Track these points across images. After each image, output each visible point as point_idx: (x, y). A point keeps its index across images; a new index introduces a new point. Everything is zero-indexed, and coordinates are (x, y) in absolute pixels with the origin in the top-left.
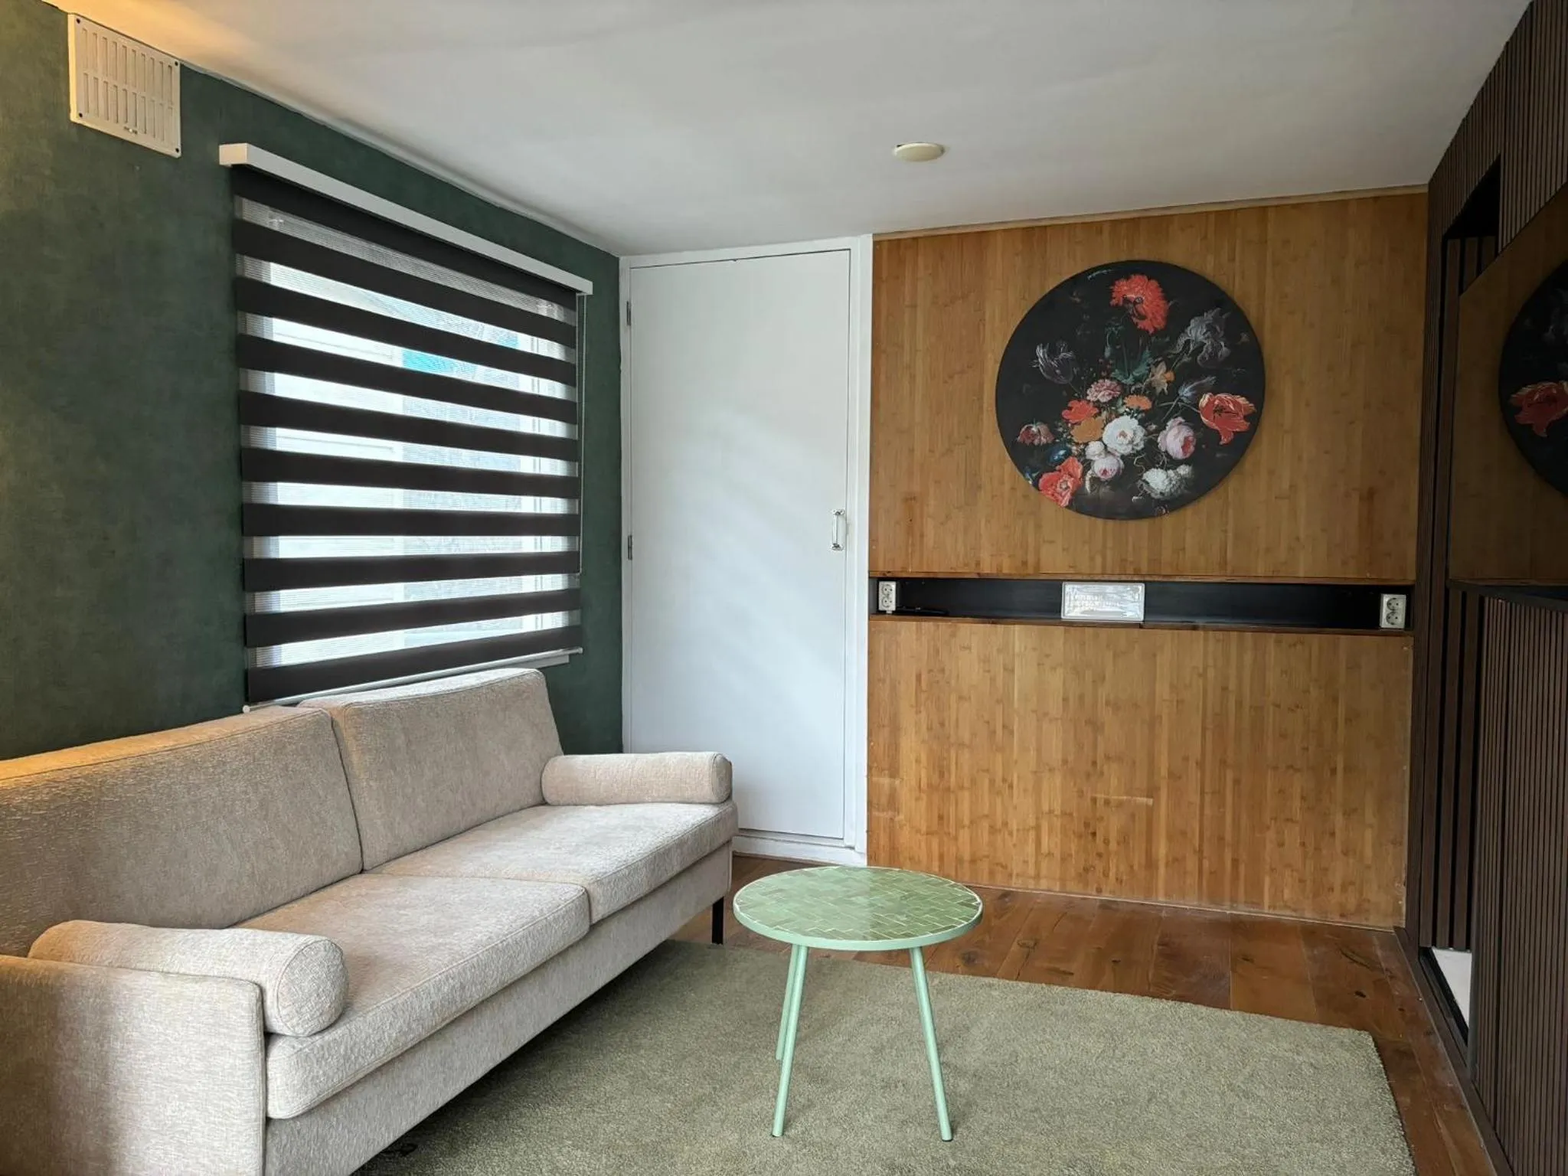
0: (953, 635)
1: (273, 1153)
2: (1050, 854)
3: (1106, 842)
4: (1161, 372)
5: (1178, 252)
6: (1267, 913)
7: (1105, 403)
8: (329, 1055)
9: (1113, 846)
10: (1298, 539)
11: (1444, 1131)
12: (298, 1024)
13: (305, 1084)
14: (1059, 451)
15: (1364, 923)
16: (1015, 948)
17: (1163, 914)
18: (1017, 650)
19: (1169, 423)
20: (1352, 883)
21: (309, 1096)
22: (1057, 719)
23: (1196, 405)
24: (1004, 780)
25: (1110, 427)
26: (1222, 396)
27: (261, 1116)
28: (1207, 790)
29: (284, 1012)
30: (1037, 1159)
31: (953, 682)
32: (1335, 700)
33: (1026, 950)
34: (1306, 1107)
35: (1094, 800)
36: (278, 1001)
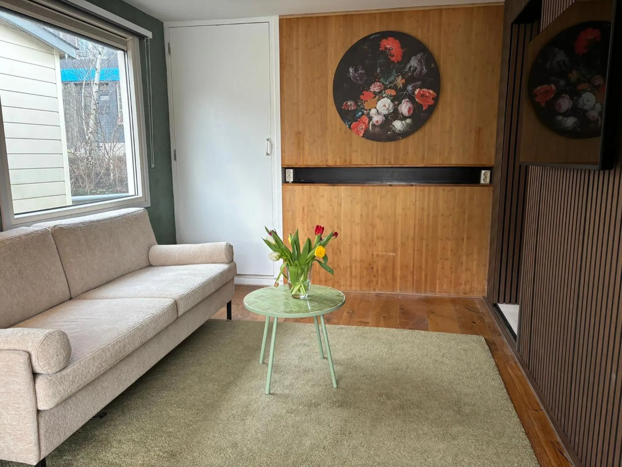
0: (317, 191)
1: (42, 425)
2: (355, 277)
3: (377, 271)
4: (400, 79)
5: (407, 28)
6: (438, 295)
7: (377, 92)
8: (65, 381)
9: (380, 272)
10: (452, 148)
11: (510, 371)
12: (49, 369)
13: (54, 394)
14: (359, 113)
15: (472, 296)
16: (345, 314)
17: (400, 298)
18: (343, 196)
19: (403, 101)
20: (468, 281)
21: (57, 399)
22: (358, 224)
23: (414, 94)
24: (338, 249)
25: (379, 103)
26: (424, 89)
27: (35, 409)
28: (416, 248)
29: (41, 364)
30: (367, 394)
31: (317, 211)
32: (464, 212)
33: (350, 314)
34: (464, 366)
35: (373, 255)
36: (38, 359)
